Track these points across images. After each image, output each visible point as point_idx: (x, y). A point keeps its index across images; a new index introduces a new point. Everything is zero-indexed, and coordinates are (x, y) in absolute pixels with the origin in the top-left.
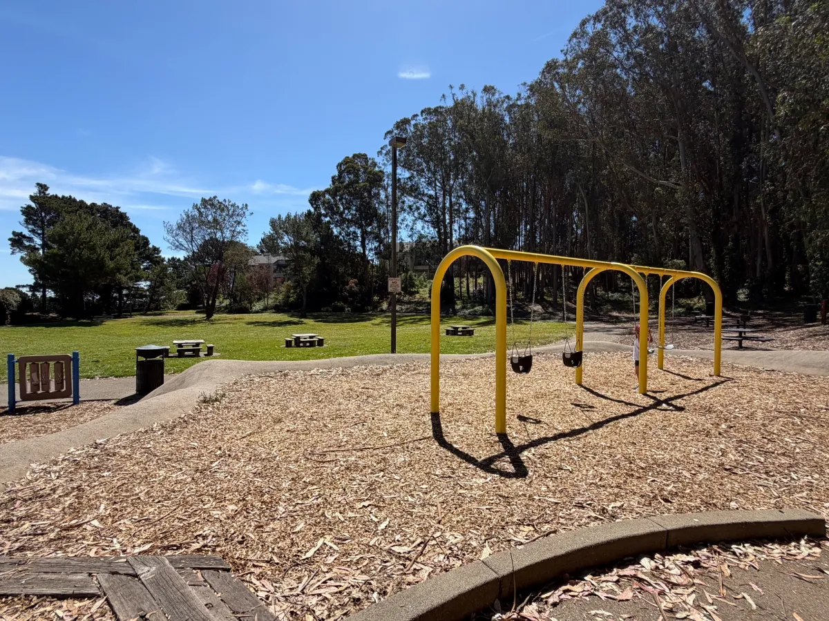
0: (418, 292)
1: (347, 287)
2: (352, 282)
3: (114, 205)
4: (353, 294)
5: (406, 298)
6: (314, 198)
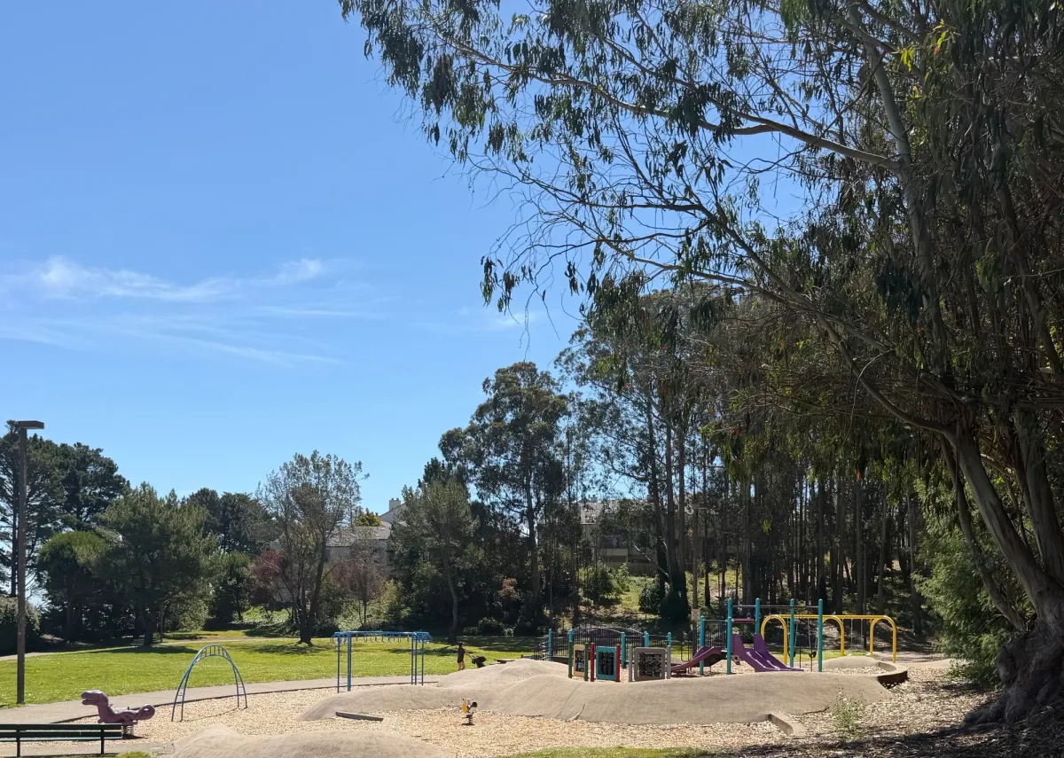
0: (618, 601)
1: (501, 593)
2: (508, 585)
3: (93, 447)
4: (512, 604)
5: (601, 612)
6: (450, 441)
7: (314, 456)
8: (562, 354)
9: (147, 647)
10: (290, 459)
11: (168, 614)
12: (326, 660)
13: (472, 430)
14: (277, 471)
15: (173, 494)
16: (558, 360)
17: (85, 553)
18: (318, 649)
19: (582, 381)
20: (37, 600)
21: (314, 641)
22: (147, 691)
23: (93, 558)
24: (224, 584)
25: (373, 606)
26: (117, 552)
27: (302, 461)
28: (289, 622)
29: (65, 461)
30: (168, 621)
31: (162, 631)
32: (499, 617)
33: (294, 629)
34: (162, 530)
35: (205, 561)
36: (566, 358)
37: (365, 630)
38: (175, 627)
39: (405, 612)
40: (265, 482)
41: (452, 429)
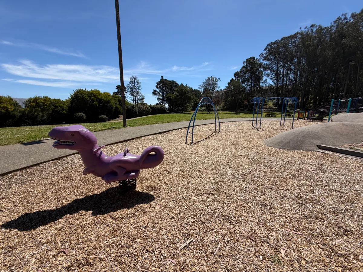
1: (244, 103)
2: (246, 102)
4: (246, 105)
5: (264, 107)
6: (236, 74)
7: (211, 77)
8: (261, 54)
9: (182, 113)
10: (207, 78)
11: (185, 108)
12: (213, 115)
13: (241, 72)
14: (204, 81)
15: (186, 85)
16: (260, 56)
17: (172, 96)
18: (211, 113)
19: (264, 60)
20: (166, 106)
21: (210, 112)
22: (178, 121)
23: (173, 97)
24: (194, 103)
25: (219, 106)
26: (177, 96)
27: (209, 78)
28: (205, 109)
29: (170, 83)
30: (186, 109)
31: (185, 110)
32: (244, 108)
33: (206, 110)
34: (184, 91)
35: (192, 97)
36: (261, 55)
37: (218, 110)
38: (186, 110)
39: (225, 107)
40: (202, 83)
41: (237, 71)
